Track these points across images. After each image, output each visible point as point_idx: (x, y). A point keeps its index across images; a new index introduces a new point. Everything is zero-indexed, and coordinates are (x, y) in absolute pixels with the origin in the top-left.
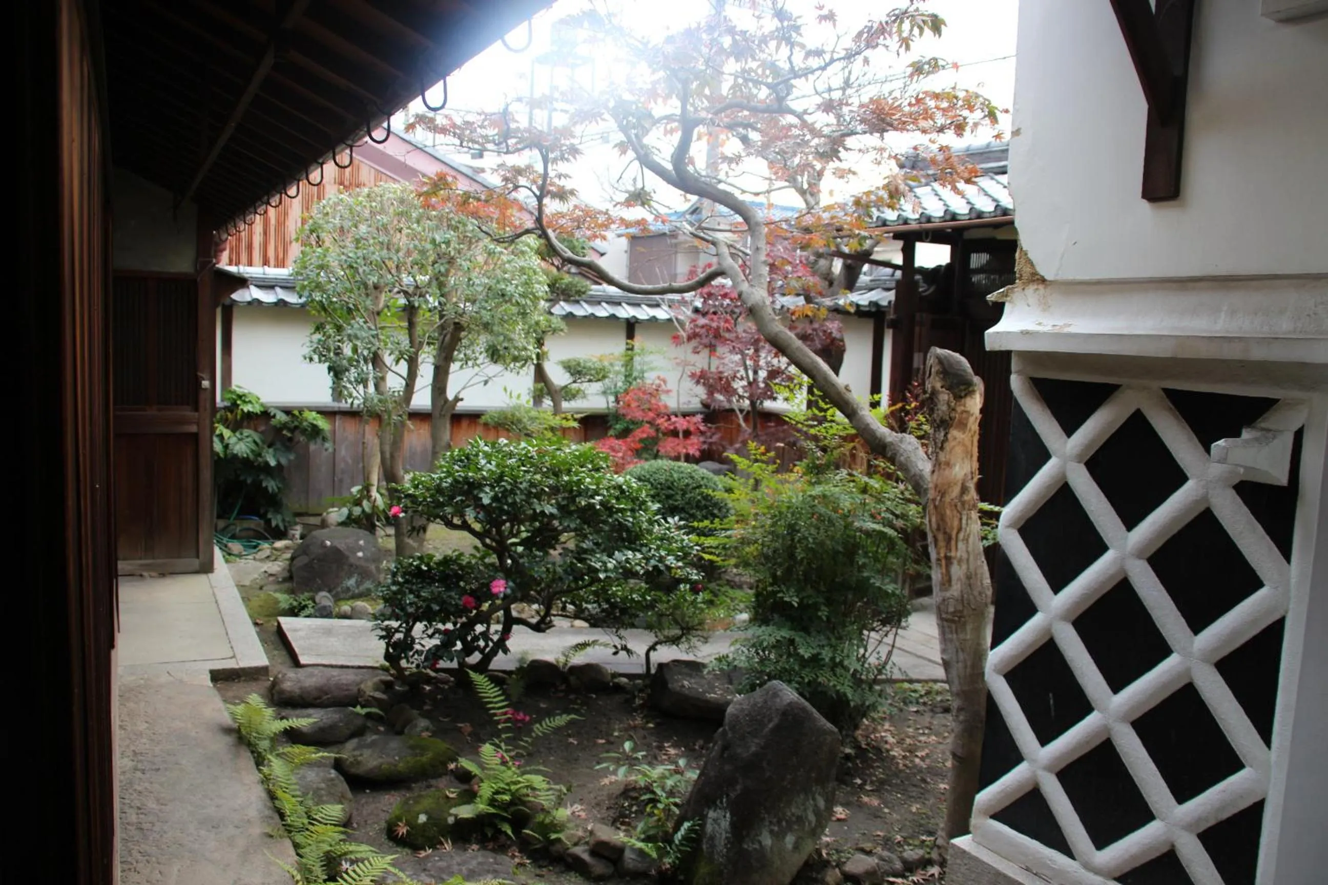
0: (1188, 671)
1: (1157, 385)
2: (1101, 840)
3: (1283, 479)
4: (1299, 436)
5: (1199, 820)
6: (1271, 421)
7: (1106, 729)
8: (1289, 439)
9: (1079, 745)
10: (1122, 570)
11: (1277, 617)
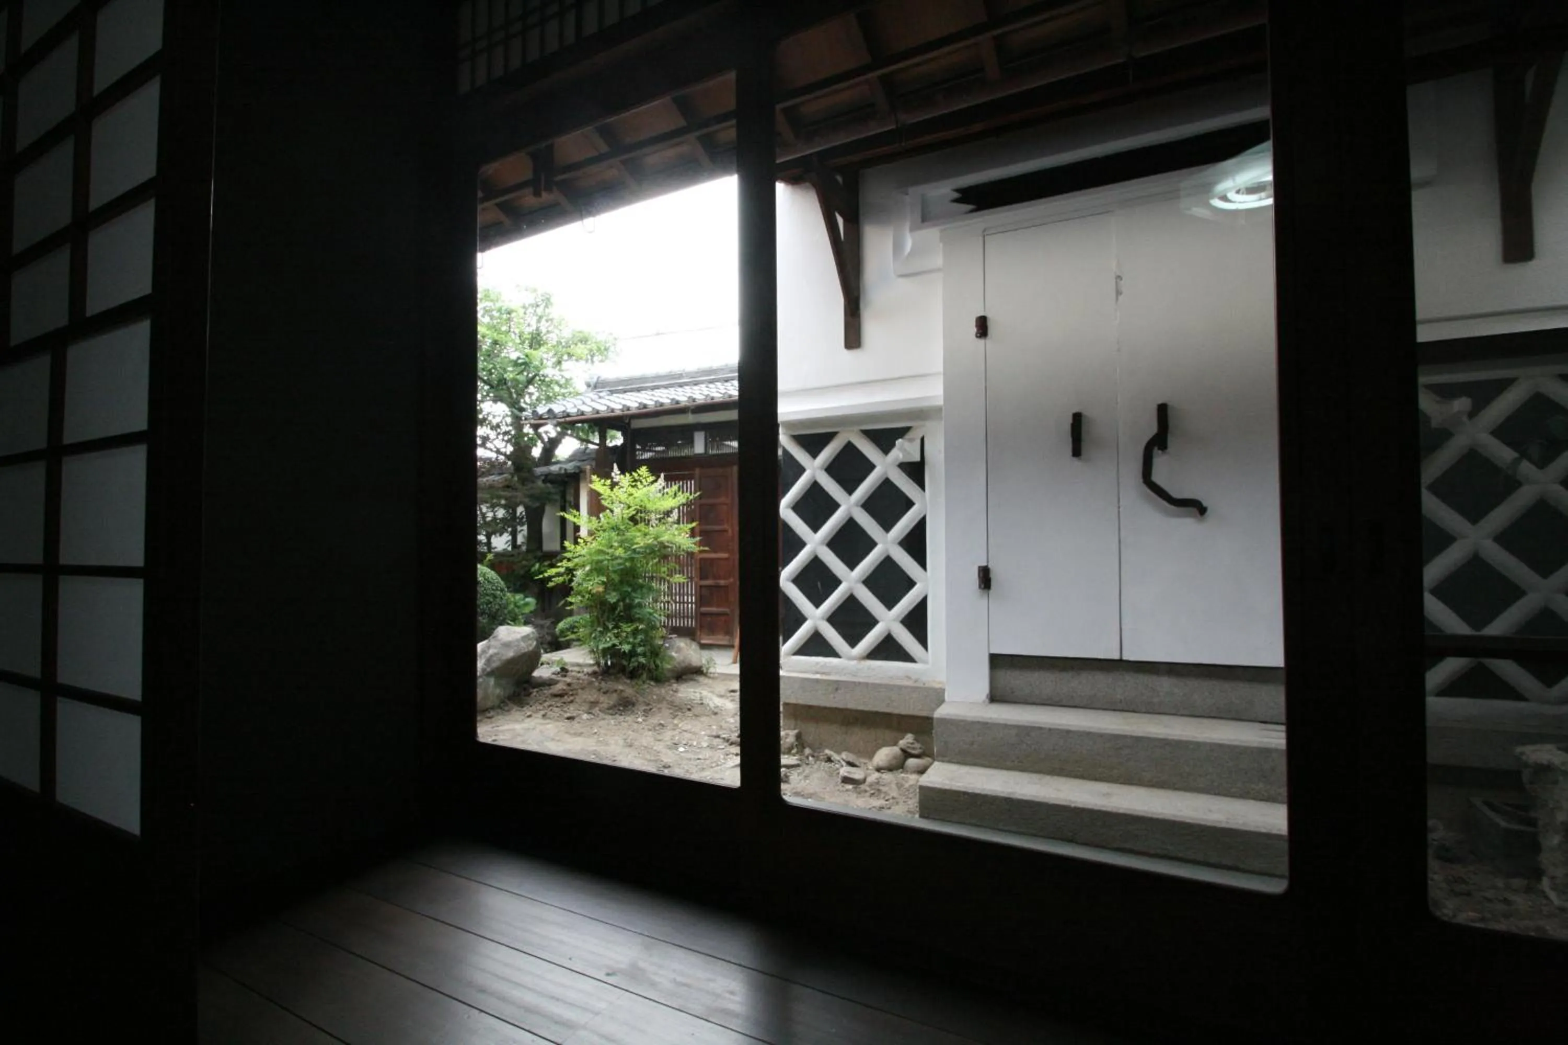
0: (887, 550)
1: (857, 428)
2: (853, 642)
3: (917, 458)
4: (922, 440)
5: (898, 616)
6: (909, 435)
7: (850, 589)
8: (918, 442)
9: (838, 600)
10: (850, 513)
11: (922, 516)
